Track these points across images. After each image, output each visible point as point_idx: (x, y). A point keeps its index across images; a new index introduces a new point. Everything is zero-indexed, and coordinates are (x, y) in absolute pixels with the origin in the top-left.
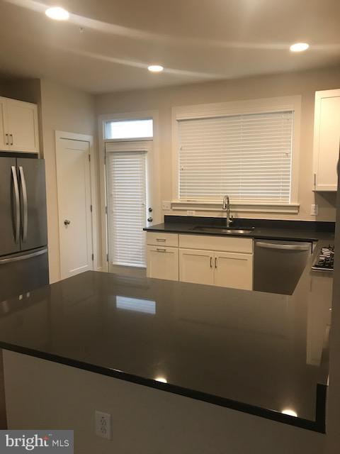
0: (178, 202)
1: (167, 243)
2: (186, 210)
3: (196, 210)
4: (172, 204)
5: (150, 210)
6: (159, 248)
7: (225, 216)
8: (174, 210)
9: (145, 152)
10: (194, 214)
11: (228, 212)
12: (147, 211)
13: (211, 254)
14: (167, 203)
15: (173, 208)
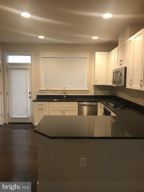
0: (43, 89)
1: (44, 106)
2: (46, 93)
3: (51, 93)
4: (40, 90)
5: (30, 93)
6: (40, 108)
7: (63, 94)
8: (41, 93)
9: (27, 69)
10: (50, 94)
11: (64, 93)
12: (28, 93)
13: (62, 109)
14: (38, 90)
15: (41, 92)
